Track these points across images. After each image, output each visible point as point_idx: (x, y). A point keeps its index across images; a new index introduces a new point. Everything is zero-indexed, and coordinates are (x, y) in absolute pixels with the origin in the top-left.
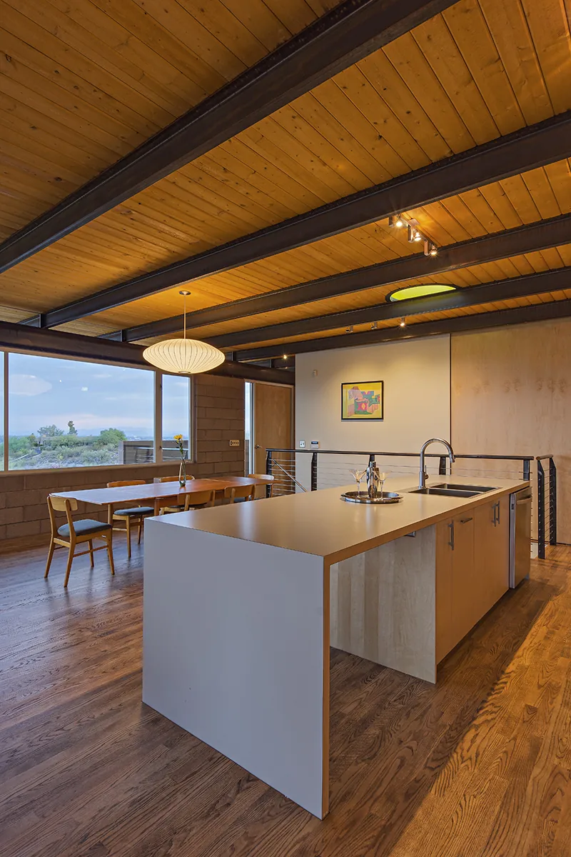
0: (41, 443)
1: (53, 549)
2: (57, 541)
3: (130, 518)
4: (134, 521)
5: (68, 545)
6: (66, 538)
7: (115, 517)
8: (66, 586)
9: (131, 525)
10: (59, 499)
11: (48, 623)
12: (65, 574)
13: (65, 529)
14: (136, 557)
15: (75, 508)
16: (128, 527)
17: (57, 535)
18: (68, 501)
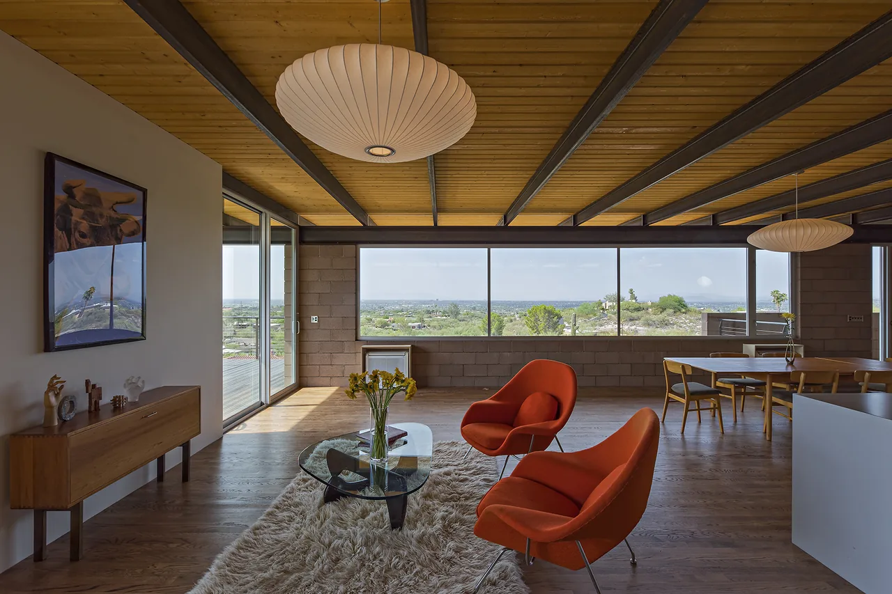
0: (607, 308)
1: (668, 402)
2: (671, 395)
3: (735, 387)
4: (738, 390)
5: (684, 401)
6: (682, 396)
7: (718, 384)
8: (683, 433)
9: (736, 394)
10: (675, 363)
11: (680, 457)
12: (682, 423)
13: (680, 387)
14: (740, 423)
15: (689, 372)
16: (733, 395)
17: (671, 391)
18: (683, 367)
